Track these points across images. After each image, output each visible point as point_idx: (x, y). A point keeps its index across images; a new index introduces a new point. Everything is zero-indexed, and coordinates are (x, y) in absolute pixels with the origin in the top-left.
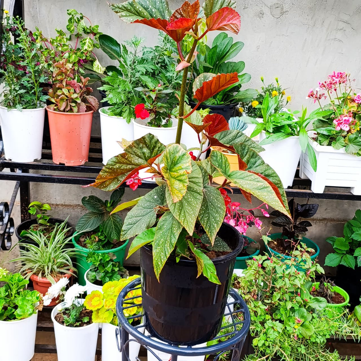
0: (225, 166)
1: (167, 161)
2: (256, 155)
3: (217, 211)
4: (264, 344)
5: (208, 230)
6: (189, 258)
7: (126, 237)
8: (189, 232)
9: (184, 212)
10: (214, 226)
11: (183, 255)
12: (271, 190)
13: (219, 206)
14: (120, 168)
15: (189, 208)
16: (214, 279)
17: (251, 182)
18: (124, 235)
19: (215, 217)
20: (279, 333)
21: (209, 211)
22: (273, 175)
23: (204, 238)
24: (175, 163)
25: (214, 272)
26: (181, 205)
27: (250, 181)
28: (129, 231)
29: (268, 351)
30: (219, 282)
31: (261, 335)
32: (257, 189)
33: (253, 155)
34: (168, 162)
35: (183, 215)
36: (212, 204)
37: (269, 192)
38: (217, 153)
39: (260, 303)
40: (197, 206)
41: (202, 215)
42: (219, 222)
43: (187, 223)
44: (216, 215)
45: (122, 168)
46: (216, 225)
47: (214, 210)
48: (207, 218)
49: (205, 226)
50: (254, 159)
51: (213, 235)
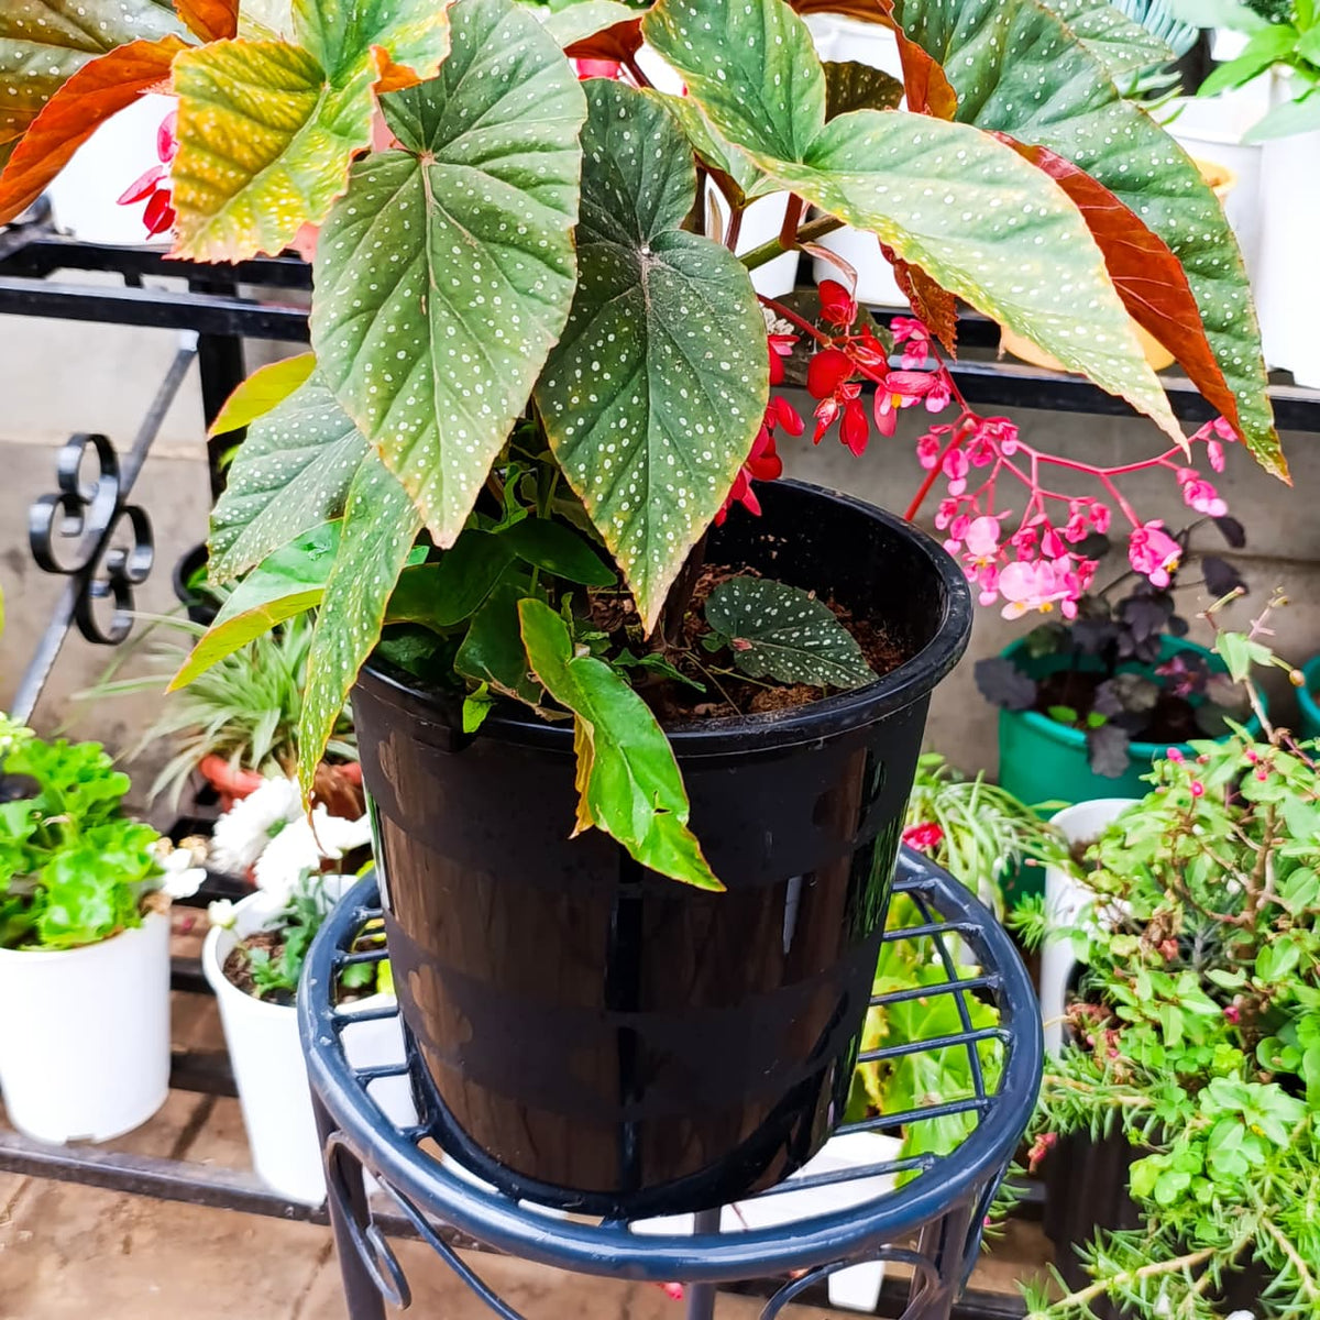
1: (321, 14)
2: (1058, 41)
3: (706, 402)
4: (1189, 1195)
5: (620, 524)
6: (539, 712)
7: (229, 562)
8: (429, 524)
9: (429, 385)
10: (671, 505)
11: (497, 685)
12: (1080, 241)
13: (725, 366)
14: (12, 67)
15: (466, 358)
16: (677, 857)
17: (946, 186)
18: (223, 551)
19: (690, 443)
20: (1275, 1147)
21: (644, 396)
22: (1168, 185)
23: (730, 604)
24: (364, 25)
25: (675, 813)
26: (410, 334)
27: (934, 182)
28: (248, 531)
29: (1207, 1231)
30: (707, 877)
31: (1181, 1143)
32: (981, 237)
33: (1033, 36)
34: (324, 24)
35: (411, 401)
36: (677, 352)
37: (1060, 252)
39: (1188, 981)
40: (523, 349)
41: (581, 422)
42: (712, 480)
43: (434, 460)
44: (695, 432)
45: (33, 73)
46: (687, 498)
47: (684, 393)
48: (626, 442)
49: (600, 497)
50: (1041, 70)
51: (656, 559)
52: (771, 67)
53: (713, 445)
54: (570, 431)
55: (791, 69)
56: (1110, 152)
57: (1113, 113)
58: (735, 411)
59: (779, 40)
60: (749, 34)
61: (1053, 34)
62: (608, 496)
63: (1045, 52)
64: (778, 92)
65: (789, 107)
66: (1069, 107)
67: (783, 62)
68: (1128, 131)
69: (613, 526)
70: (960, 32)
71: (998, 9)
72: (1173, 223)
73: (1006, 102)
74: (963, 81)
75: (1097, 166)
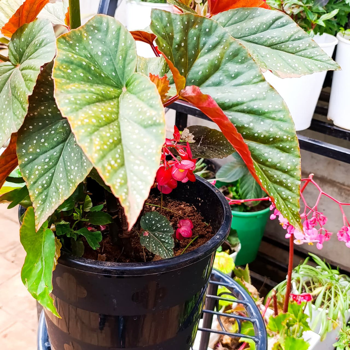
0: (124, 59)
5: (37, 192)
10: (57, 190)
19: (68, 171)
22: (273, 116)
25: (49, 288)
30: (56, 312)
38: (108, 23)
41: (31, 157)
42: (71, 185)
44: (71, 168)
46: (62, 189)
47: (73, 154)
48: (46, 167)
49: (32, 183)
50: (237, 67)
51: (47, 206)
52: (119, 53)
53: (74, 174)
54: (26, 159)
55: (126, 55)
56: (253, 100)
57: (260, 86)
58: (85, 164)
59: (123, 44)
60: (113, 41)
61: (244, 54)
62: (35, 183)
63: (240, 61)
64: (120, 62)
65: (124, 67)
66: (244, 81)
67: (123, 52)
68: (264, 93)
69: (34, 193)
70: (205, 49)
71: (222, 43)
72: (271, 130)
73: (220, 76)
74: (202, 67)
75: (245, 104)
